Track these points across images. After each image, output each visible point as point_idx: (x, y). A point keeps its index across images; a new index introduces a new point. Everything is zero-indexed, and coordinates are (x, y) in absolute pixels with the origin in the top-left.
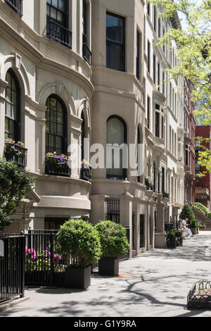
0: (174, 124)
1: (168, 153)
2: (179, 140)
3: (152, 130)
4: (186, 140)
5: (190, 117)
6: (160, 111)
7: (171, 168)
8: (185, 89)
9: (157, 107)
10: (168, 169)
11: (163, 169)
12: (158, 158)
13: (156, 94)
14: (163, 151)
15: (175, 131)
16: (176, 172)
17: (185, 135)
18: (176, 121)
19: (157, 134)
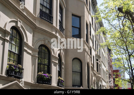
0: (105, 68)
1: (103, 79)
2: (107, 74)
3: (95, 69)
4: (110, 75)
5: (111, 66)
6: (98, 62)
7: (104, 85)
8: (108, 56)
9: (97, 60)
10: (103, 86)
11: (101, 85)
12: (98, 80)
13: (97, 55)
14: (100, 78)
15: (105, 71)
16: (106, 87)
17: (109, 73)
18: (105, 67)
19: (98, 71)
